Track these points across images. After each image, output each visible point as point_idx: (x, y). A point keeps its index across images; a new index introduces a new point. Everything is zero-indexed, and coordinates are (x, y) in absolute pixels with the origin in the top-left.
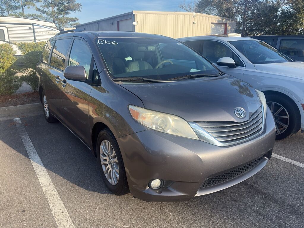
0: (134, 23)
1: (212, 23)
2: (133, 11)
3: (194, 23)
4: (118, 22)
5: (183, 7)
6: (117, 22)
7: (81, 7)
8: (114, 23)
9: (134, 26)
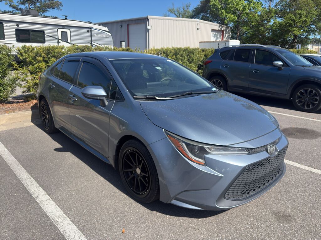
0: (149, 28)
1: (212, 30)
2: (148, 16)
3: (198, 30)
4: (128, 25)
5: (173, 11)
6: (126, 25)
7: (61, 5)
8: (123, 26)
9: (149, 30)
